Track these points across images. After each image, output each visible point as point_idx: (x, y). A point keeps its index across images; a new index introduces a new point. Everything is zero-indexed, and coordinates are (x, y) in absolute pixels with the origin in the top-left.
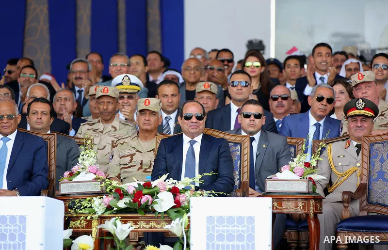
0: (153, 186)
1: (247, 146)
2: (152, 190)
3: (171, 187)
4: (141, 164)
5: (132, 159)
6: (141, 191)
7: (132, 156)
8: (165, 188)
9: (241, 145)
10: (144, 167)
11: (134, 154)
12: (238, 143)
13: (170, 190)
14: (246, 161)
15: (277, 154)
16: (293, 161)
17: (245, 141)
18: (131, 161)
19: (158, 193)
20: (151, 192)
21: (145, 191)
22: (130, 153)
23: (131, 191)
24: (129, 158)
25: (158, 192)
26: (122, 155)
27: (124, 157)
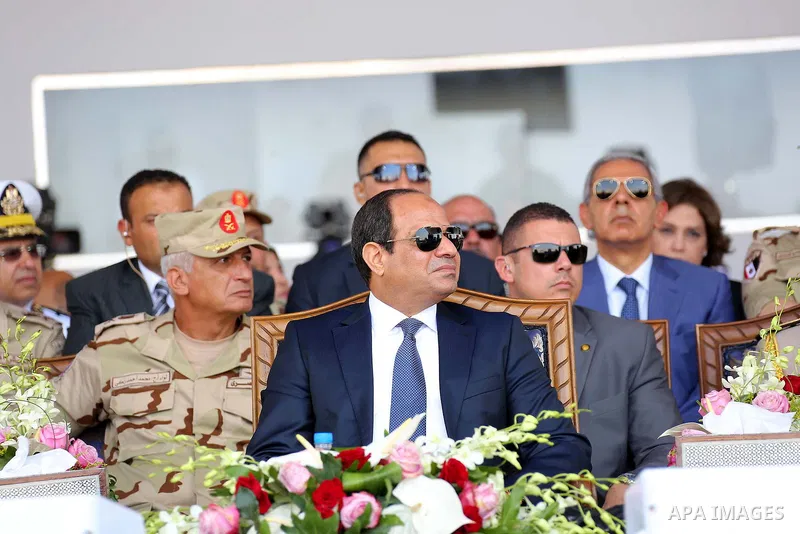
0: (374, 461)
1: (564, 335)
2: (375, 476)
3: (440, 461)
4: (189, 420)
5: (158, 400)
6: (338, 482)
7: (158, 391)
8: (418, 467)
9: (544, 334)
10: (199, 431)
11: (166, 387)
12: (535, 327)
13: (437, 472)
14: (568, 387)
15: (631, 370)
16: (735, 375)
17: (558, 318)
18: (152, 408)
19: (395, 486)
20: (370, 483)
21: (351, 480)
22: (150, 382)
23: (298, 481)
24: (146, 398)
25: (396, 481)
26: (121, 386)
27: (126, 391)
